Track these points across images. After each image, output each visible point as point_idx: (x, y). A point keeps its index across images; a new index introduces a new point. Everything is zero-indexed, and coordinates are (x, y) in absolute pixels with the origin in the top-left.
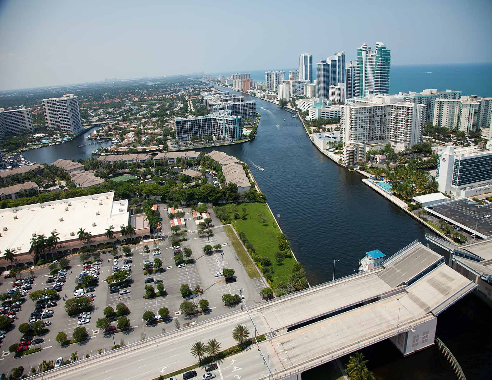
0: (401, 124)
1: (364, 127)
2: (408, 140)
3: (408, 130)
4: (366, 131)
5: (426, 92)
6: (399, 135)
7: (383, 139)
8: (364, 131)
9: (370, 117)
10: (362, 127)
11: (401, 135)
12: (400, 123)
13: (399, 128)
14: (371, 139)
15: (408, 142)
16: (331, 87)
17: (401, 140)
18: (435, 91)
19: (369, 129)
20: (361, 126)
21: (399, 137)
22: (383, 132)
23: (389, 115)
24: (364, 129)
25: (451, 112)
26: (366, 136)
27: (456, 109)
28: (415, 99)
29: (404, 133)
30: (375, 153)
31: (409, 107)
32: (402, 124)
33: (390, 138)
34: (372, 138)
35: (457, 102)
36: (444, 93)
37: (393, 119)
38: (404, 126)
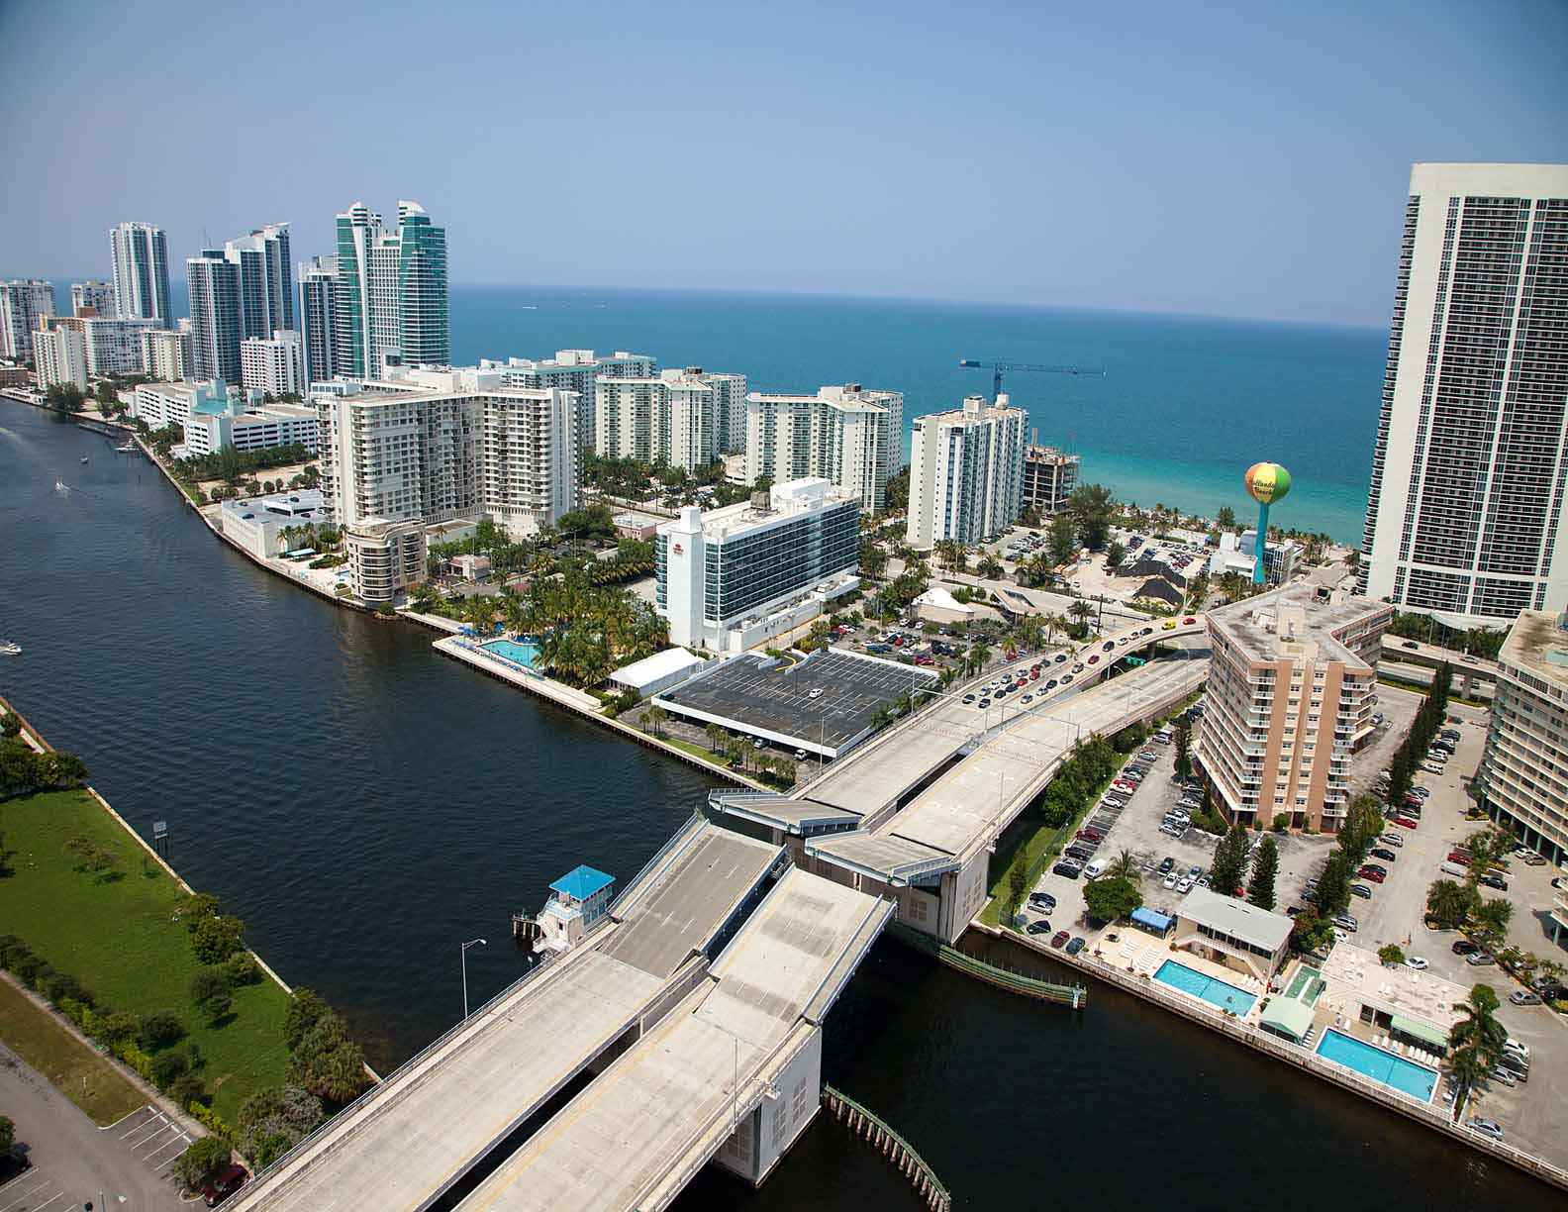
0: (517, 455)
1: (406, 468)
2: (544, 502)
3: (543, 472)
4: (413, 483)
5: (566, 359)
6: (514, 488)
7: (466, 504)
8: (405, 484)
9: (421, 436)
10: (397, 470)
11: (522, 489)
12: (513, 451)
13: (513, 466)
14: (431, 507)
15: (544, 509)
16: (249, 345)
17: (522, 503)
18: (587, 356)
19: (422, 475)
20: (393, 466)
21: (514, 495)
22: (466, 482)
23: (478, 427)
24: (406, 476)
25: (642, 414)
26: (414, 498)
27: (653, 405)
28: (538, 377)
29: (529, 482)
30: (452, 551)
31: (537, 402)
32: (521, 452)
33: (489, 500)
34: (433, 503)
35: (656, 385)
36: (609, 360)
37: (491, 438)
38: (529, 460)
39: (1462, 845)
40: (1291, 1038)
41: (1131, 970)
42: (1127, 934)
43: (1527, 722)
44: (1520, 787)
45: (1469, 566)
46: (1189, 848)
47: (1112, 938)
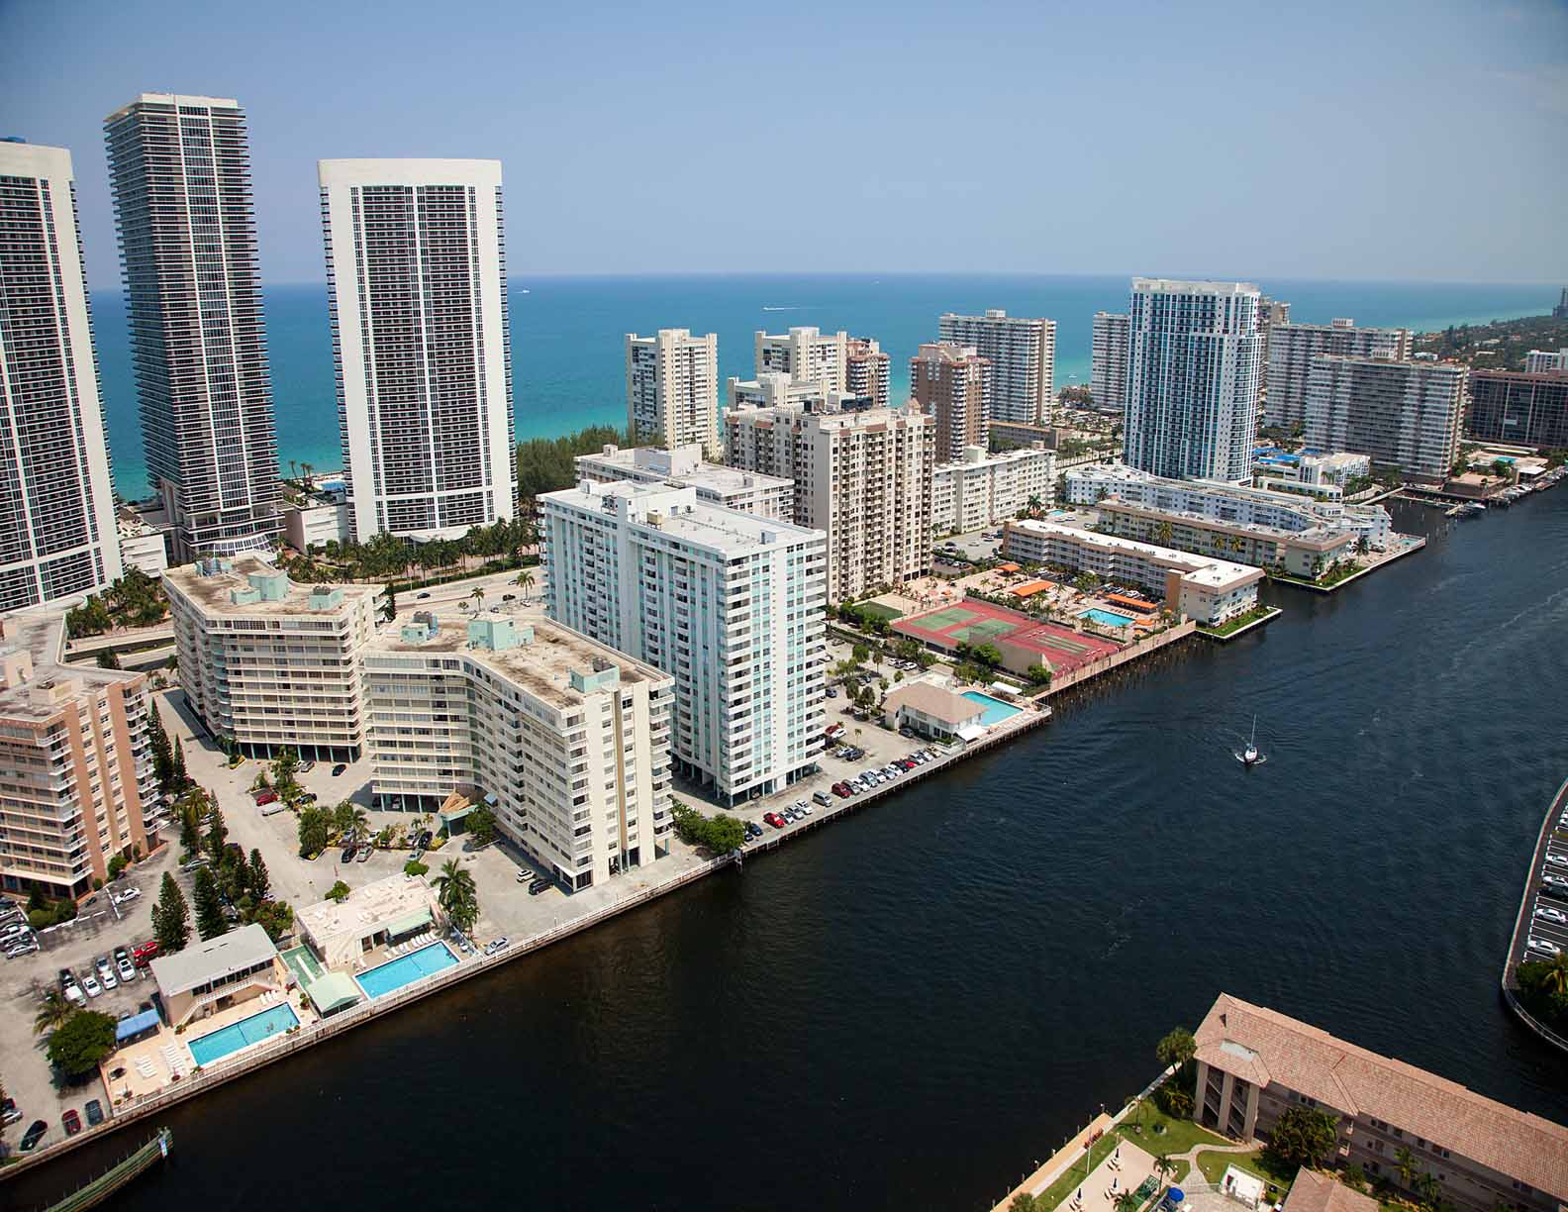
39: (254, 789)
40: (348, 1005)
41: (176, 1078)
42: (126, 1057)
43: (253, 661)
44: (265, 717)
45: (29, 556)
46: (60, 950)
47: (119, 1073)
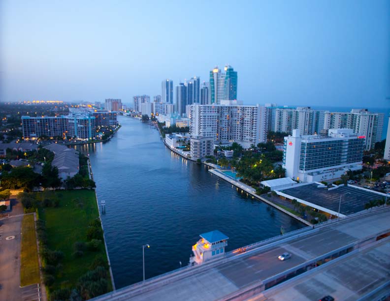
2: (253, 139)
3: (254, 130)
4: (215, 130)
6: (245, 134)
7: (230, 138)
8: (213, 130)
9: (218, 117)
10: (210, 126)
11: (247, 135)
12: (246, 123)
13: (245, 128)
15: (253, 141)
17: (247, 139)
19: (217, 128)
20: (209, 124)
21: (245, 137)
22: (231, 132)
23: (236, 116)
24: (213, 128)
29: (250, 133)
30: (222, 148)
31: (254, 108)
32: (248, 123)
37: (239, 119)
38: (250, 126)
